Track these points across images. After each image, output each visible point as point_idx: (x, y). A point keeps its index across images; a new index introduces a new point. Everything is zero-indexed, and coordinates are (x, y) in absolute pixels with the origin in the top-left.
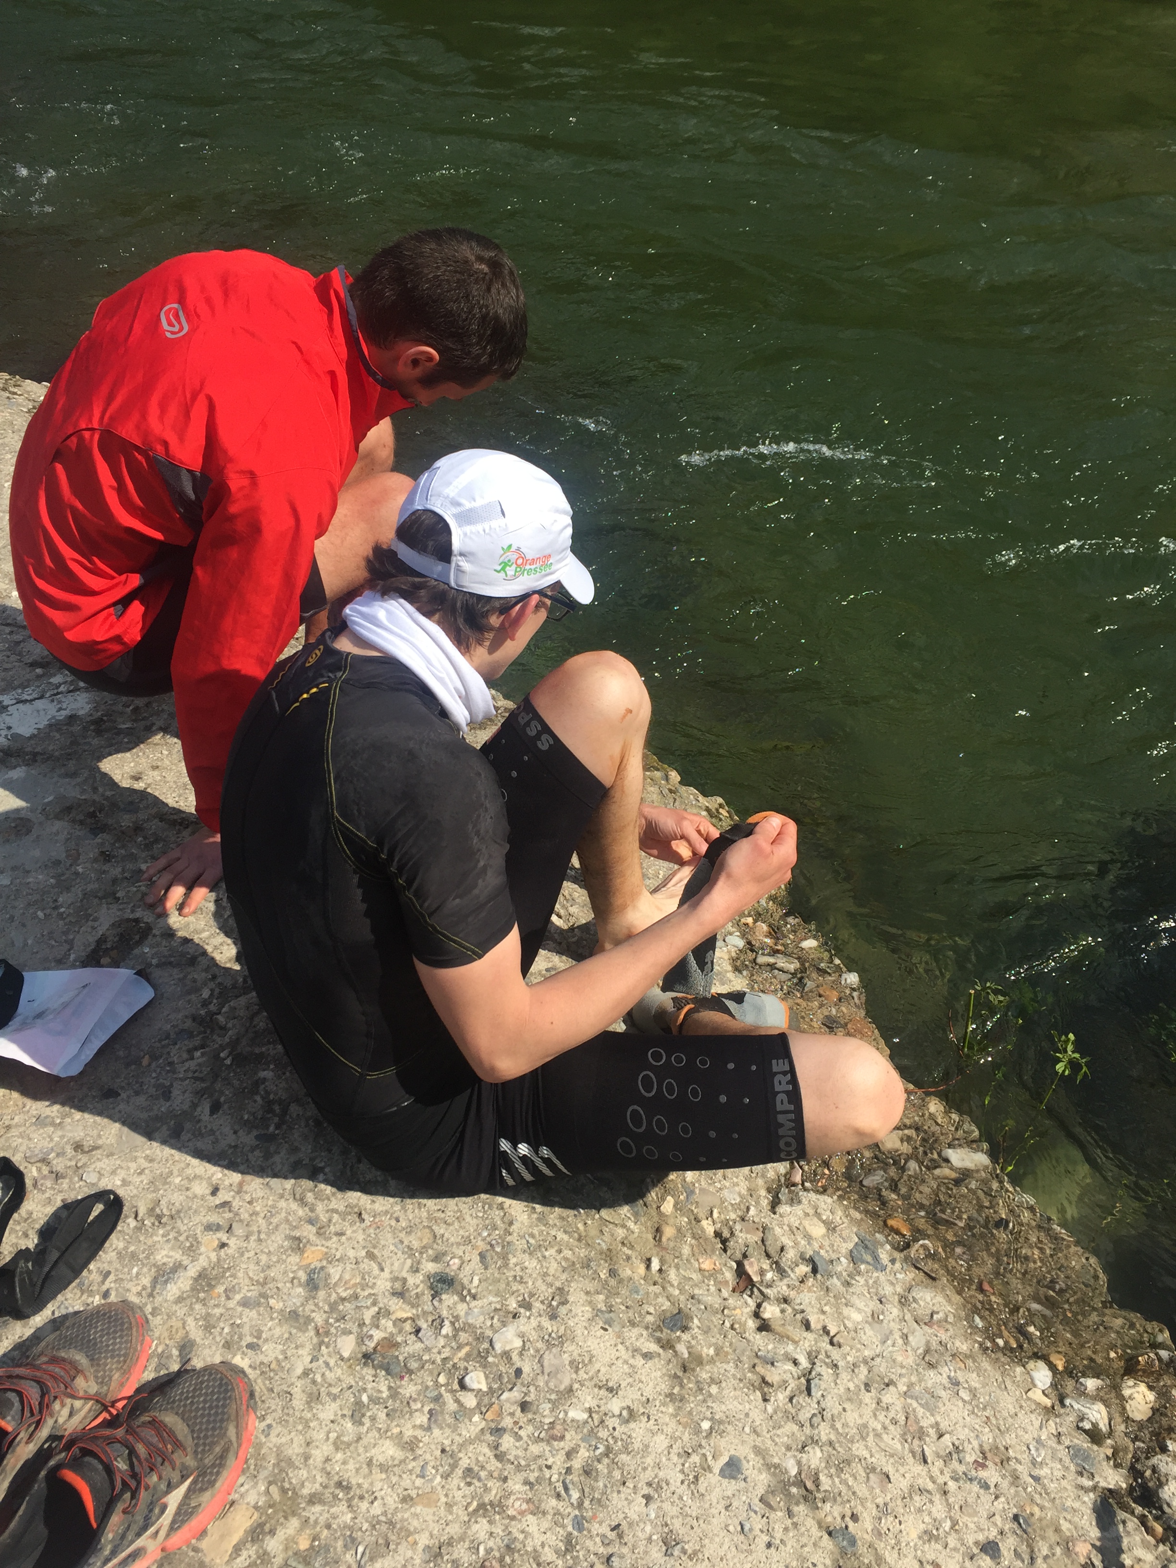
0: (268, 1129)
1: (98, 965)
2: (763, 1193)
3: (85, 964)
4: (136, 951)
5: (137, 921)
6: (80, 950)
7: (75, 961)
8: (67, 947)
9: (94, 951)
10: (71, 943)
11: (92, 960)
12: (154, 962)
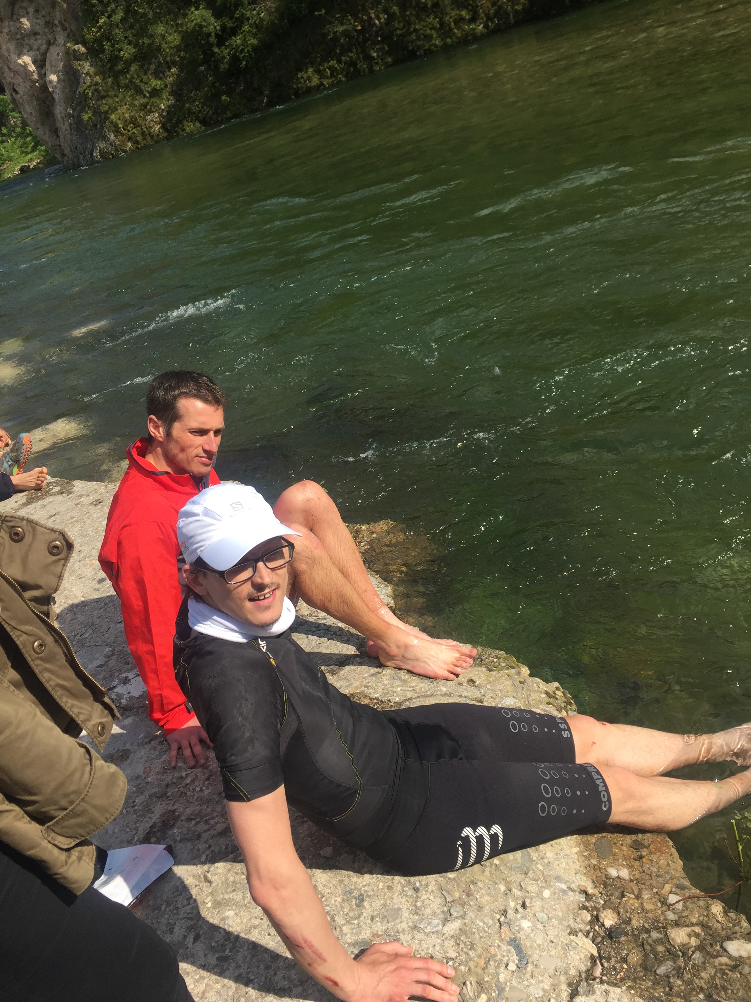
0: (225, 952)
1: (149, 843)
2: (564, 987)
3: (142, 842)
4: (170, 833)
5: (174, 811)
6: (141, 834)
7: (137, 841)
8: (134, 832)
9: (148, 834)
10: (137, 829)
11: (146, 840)
12: (178, 838)
